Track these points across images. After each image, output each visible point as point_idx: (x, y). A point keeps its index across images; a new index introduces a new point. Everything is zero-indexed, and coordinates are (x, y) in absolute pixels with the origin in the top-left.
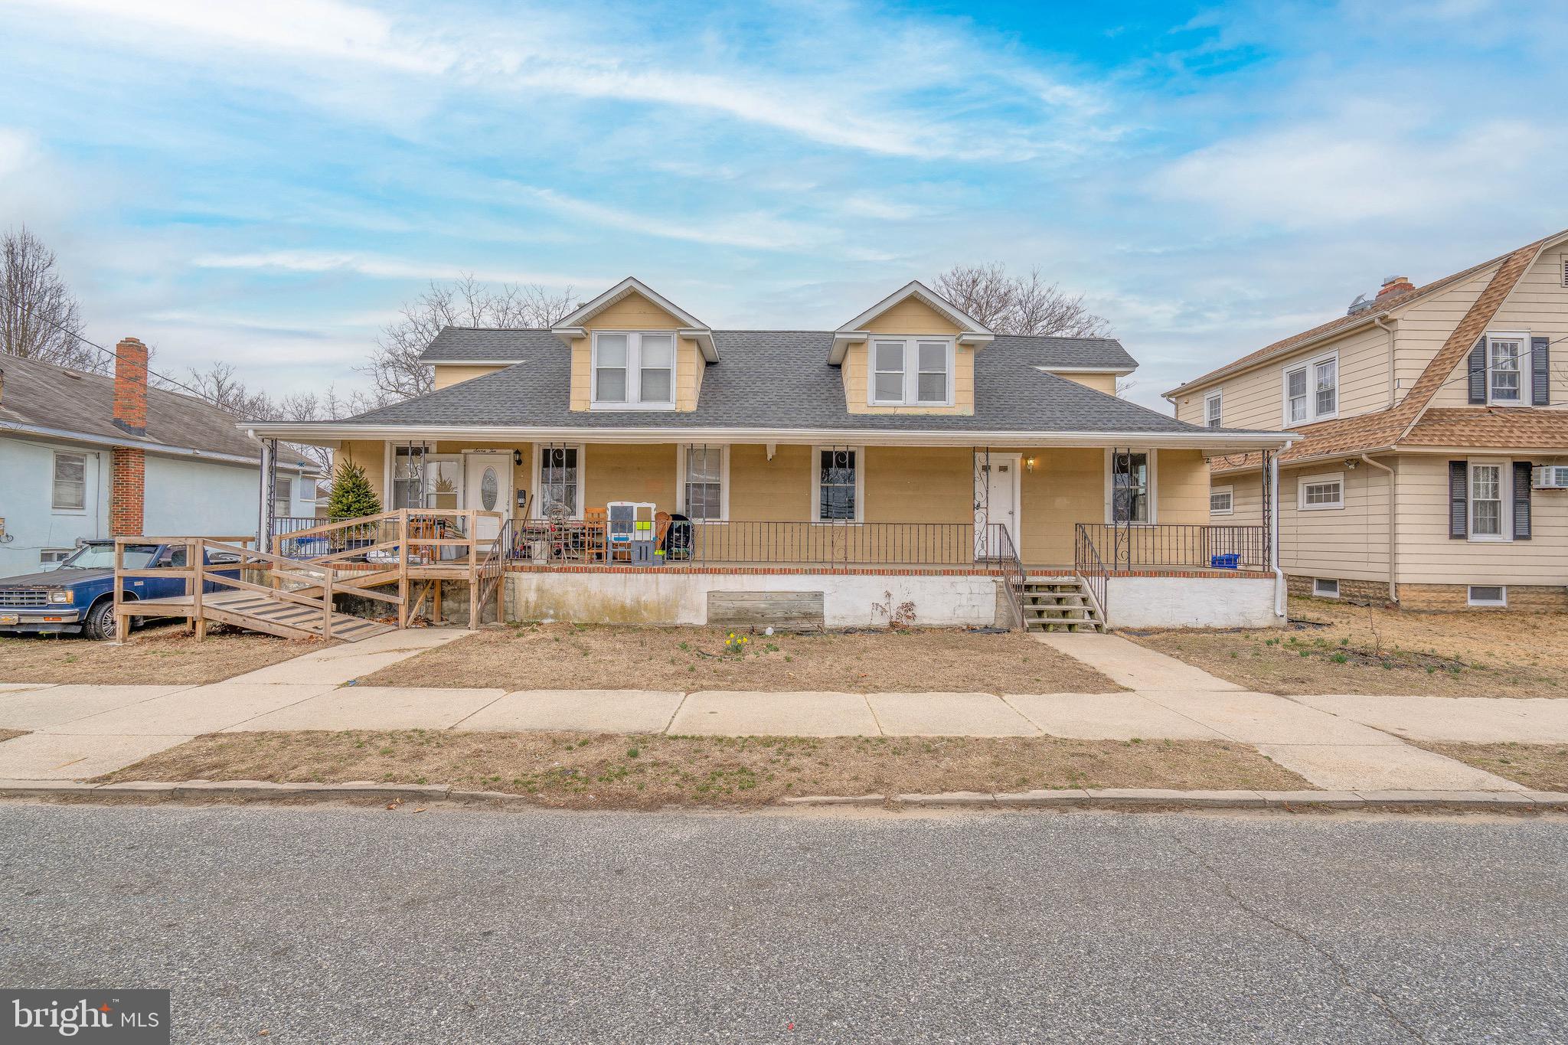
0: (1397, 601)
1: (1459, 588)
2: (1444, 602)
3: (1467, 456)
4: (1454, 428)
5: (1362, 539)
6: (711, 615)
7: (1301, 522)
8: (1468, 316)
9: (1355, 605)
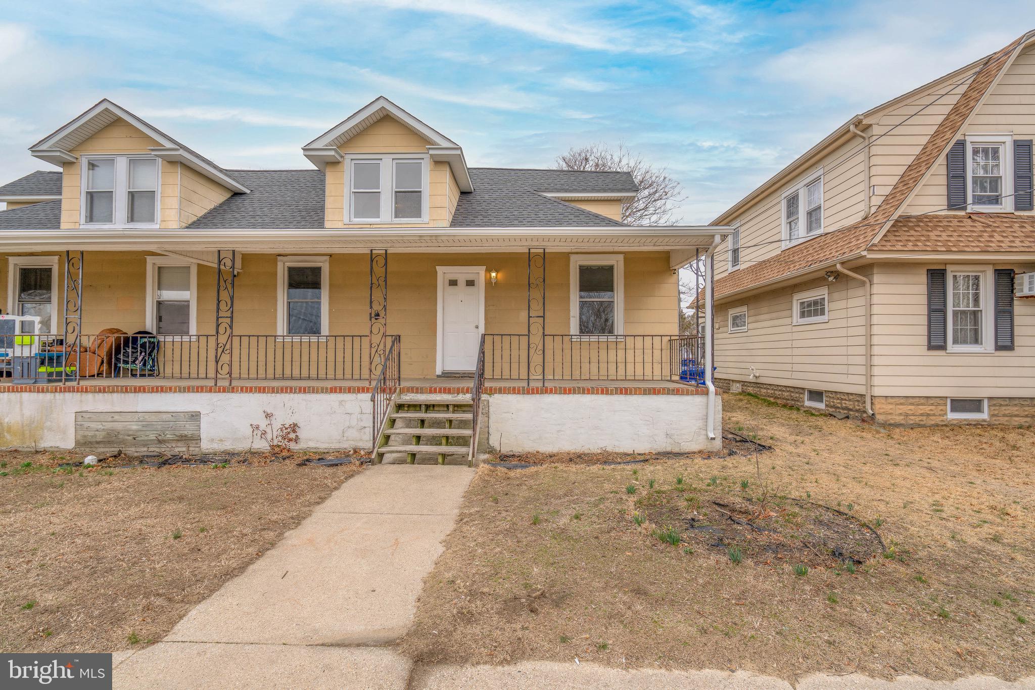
0: (873, 414)
1: (938, 400)
2: (922, 415)
3: (946, 264)
4: (930, 234)
5: (843, 351)
6: (79, 437)
7: (795, 336)
8: (946, 120)
9: (835, 417)
